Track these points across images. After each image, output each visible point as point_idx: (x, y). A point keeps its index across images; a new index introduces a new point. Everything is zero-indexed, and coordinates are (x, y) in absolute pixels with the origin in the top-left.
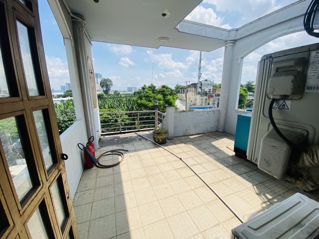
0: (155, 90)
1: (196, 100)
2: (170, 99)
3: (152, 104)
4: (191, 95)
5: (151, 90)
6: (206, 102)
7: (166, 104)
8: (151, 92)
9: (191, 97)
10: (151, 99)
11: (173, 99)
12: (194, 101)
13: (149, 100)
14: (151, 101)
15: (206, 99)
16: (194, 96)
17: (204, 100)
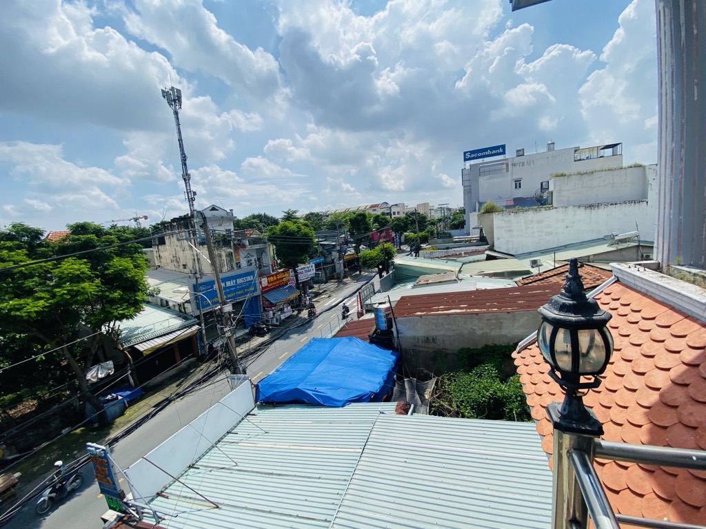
0: (40, 245)
1: (198, 259)
2: (126, 269)
3: (42, 302)
4: (178, 249)
5: (19, 247)
6: (231, 260)
7: (113, 289)
8: (20, 255)
9: (180, 254)
10: (29, 283)
11: (136, 267)
12: (194, 263)
13: (20, 287)
14: (29, 293)
15: (230, 255)
16: (188, 252)
17: (224, 258)
